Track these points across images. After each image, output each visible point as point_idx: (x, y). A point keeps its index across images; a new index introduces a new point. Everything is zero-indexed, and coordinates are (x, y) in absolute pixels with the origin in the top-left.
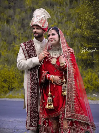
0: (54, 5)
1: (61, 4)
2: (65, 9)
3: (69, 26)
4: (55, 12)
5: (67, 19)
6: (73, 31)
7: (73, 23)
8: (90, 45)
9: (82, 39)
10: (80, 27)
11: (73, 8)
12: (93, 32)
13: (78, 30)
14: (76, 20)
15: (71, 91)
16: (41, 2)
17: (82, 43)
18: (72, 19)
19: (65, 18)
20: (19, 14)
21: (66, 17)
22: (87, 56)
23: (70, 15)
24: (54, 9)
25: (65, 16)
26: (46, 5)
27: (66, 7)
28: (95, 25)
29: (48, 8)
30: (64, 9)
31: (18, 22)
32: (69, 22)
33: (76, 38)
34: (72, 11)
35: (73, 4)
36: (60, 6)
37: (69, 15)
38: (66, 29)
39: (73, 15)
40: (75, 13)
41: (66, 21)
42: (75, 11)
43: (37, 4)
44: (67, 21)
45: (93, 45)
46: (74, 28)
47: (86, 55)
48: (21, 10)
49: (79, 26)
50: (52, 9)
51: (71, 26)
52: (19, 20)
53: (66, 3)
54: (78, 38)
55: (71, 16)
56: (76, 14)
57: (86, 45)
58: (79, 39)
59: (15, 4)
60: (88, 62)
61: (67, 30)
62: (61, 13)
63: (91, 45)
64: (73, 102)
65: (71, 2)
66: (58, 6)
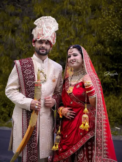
0: (71, 14)
1: (80, 13)
2: (85, 19)
3: (88, 40)
4: (72, 22)
5: (87, 32)
6: (94, 46)
7: (94, 37)
9: (105, 57)
11: (95, 18)
13: (100, 46)
14: (98, 33)
15: (101, 128)
16: (55, 9)
17: (104, 63)
18: (93, 32)
20: (27, 23)
21: (86, 30)
22: (110, 79)
24: (70, 20)
25: (85, 29)
26: (61, 14)
27: (86, 17)
29: (64, 17)
30: (83, 19)
32: (89, 36)
33: (97, 56)
34: (94, 23)
35: (95, 14)
36: (79, 15)
37: (90, 27)
38: (85, 44)
39: (95, 27)
40: (97, 26)
41: (85, 34)
42: (97, 22)
43: (51, 12)
44: (87, 34)
46: (95, 43)
48: (30, 19)
50: (69, 19)
51: (92, 40)
53: (86, 12)
55: (92, 29)
56: (99, 26)
57: (109, 65)
58: (101, 57)
59: (23, 10)
60: (110, 87)
61: (86, 45)
62: (80, 24)
63: (115, 65)
64: (104, 143)
65: (93, 10)
66: (76, 15)
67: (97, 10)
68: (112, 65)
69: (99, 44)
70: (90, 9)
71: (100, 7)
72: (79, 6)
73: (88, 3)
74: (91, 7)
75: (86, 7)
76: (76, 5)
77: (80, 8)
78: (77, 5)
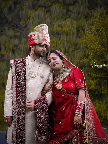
0: (60, 35)
1: (68, 33)
2: (72, 38)
3: (76, 55)
4: (62, 41)
6: (80, 60)
8: (98, 75)
10: (87, 57)
11: (80, 37)
12: (100, 61)
13: (85, 59)
14: (83, 49)
17: (90, 73)
19: (72, 47)
20: (25, 44)
21: (73, 47)
22: (95, 87)
23: (77, 44)
24: (60, 39)
25: (72, 46)
27: (72, 37)
29: (54, 38)
30: (70, 38)
31: (24, 51)
32: (75, 52)
34: (79, 41)
35: (80, 34)
36: (67, 35)
37: (76, 45)
38: (73, 59)
39: (80, 45)
40: (82, 43)
41: (73, 51)
42: (82, 40)
44: (74, 50)
45: (101, 75)
46: (81, 58)
47: (94, 85)
48: (27, 40)
49: (87, 55)
50: (59, 39)
51: (78, 55)
52: (25, 49)
53: (72, 32)
54: (85, 67)
55: (78, 46)
56: (84, 43)
57: (94, 74)
58: (87, 68)
62: (68, 42)
63: (99, 75)
65: (78, 31)
66: (65, 35)
67: (81, 31)
68: (97, 74)
69: (85, 58)
70: (75, 30)
71: (84, 28)
72: (67, 28)
73: (74, 25)
74: (76, 28)
75: (72, 28)
76: (64, 27)
77: (67, 29)
78: (65, 27)
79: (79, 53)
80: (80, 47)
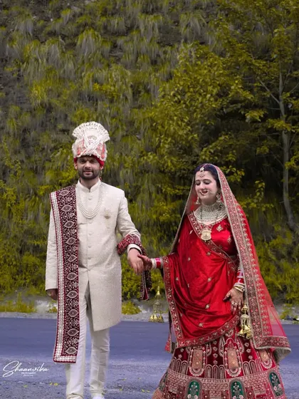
0: (97, 101)
1: (114, 97)
2: (121, 109)
3: (130, 147)
4: (100, 115)
5: (127, 131)
6: (140, 157)
7: (140, 140)
8: (177, 191)
9: (161, 176)
10: (155, 150)
11: (140, 107)
12: (184, 160)
13: (151, 157)
14: (146, 134)
16: (68, 92)
17: (160, 186)
18: (137, 131)
19: (122, 129)
20: (16, 119)
21: (125, 127)
22: (170, 215)
23: (134, 123)
24: (96, 110)
25: (122, 125)
26: (79, 100)
27: (123, 105)
28: (190, 147)
29: (83, 106)
30: (119, 109)
31: (14, 134)
32: (130, 139)
33: (147, 175)
34: (138, 115)
35: (140, 99)
36: (112, 101)
37: (131, 123)
38: (124, 155)
39: (140, 123)
40: (144, 120)
41: (123, 136)
42: (144, 113)
43: (59, 96)
44: (127, 135)
45: (183, 189)
46: (142, 152)
47: (169, 213)
48: (22, 109)
49: (154, 147)
50: (93, 109)
51: (136, 146)
52: (16, 130)
53: (123, 95)
54: (150, 173)
55: (136, 125)
56: (147, 120)
57: (169, 189)
58: (154, 176)
59: (7, 94)
60: (171, 229)
61: (126, 155)
62: (113, 117)
63: (179, 190)
65: (136, 93)
66: (107, 101)
67: (142, 93)
68: (174, 188)
69: (149, 154)
70: (130, 91)
71: (149, 87)
72: (111, 86)
73: (127, 80)
74: (131, 86)
75: (124, 87)
76: (105, 84)
77: (112, 88)
78: (108, 83)
79: (138, 141)
80: (139, 128)
